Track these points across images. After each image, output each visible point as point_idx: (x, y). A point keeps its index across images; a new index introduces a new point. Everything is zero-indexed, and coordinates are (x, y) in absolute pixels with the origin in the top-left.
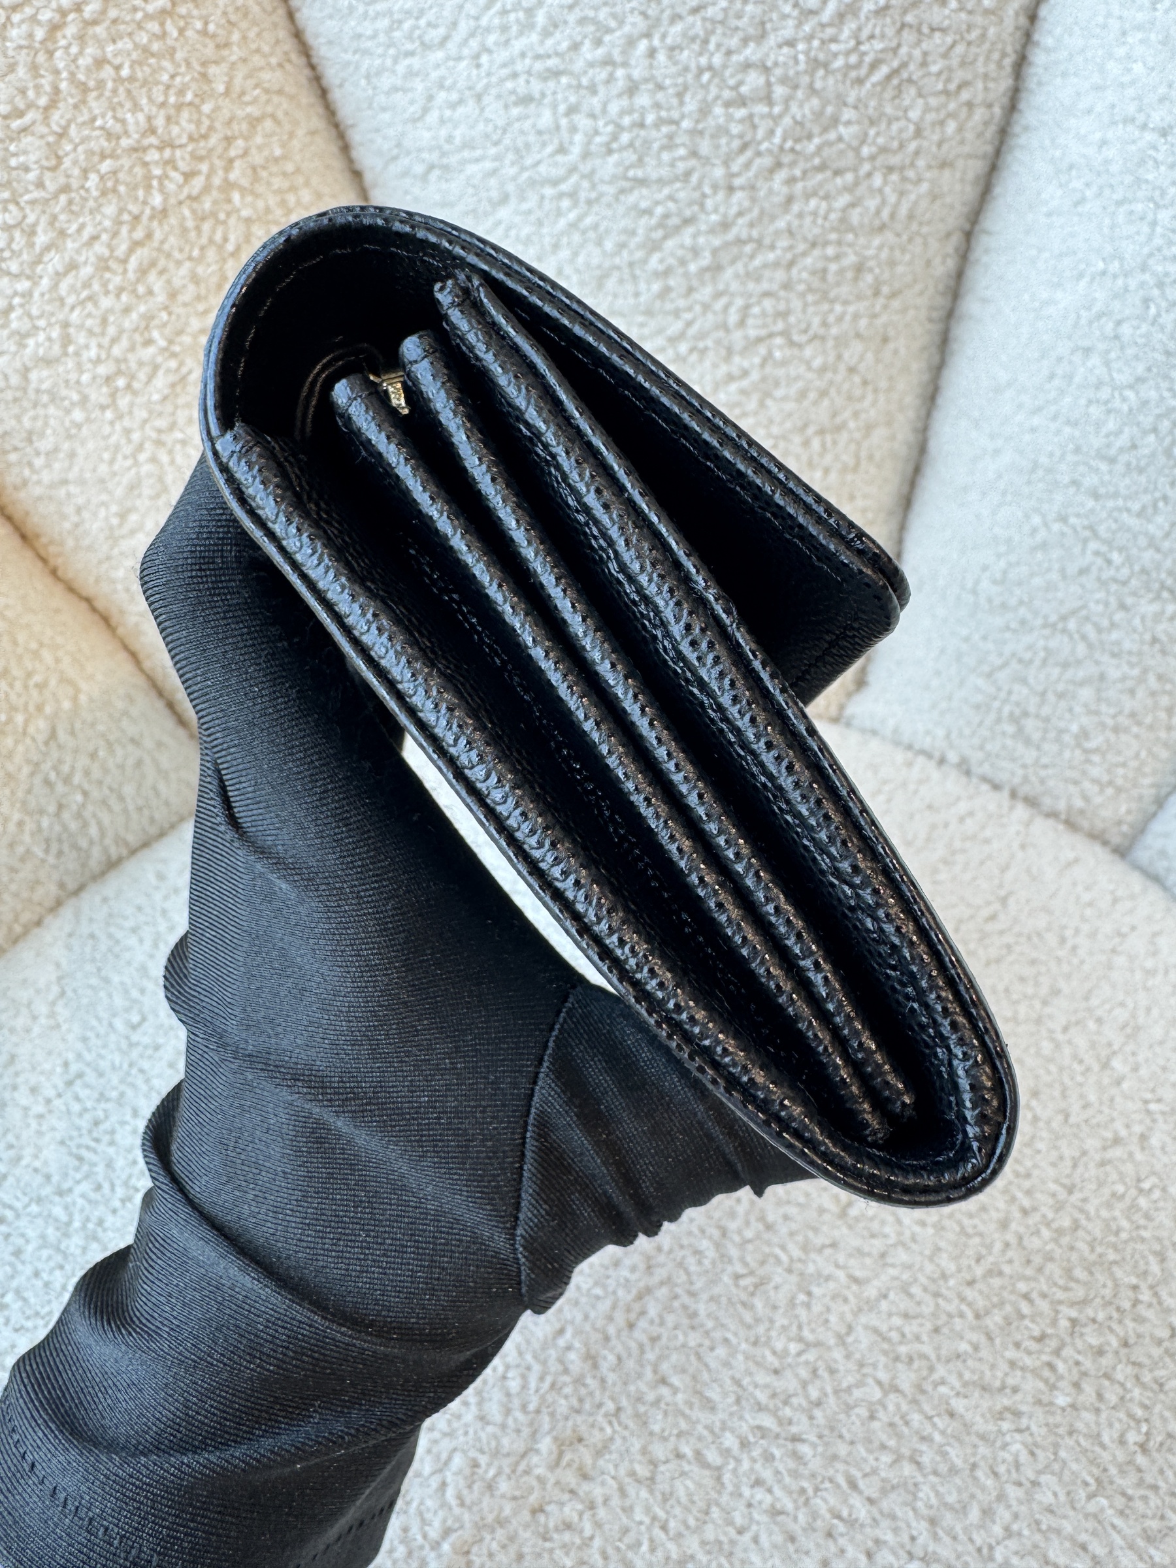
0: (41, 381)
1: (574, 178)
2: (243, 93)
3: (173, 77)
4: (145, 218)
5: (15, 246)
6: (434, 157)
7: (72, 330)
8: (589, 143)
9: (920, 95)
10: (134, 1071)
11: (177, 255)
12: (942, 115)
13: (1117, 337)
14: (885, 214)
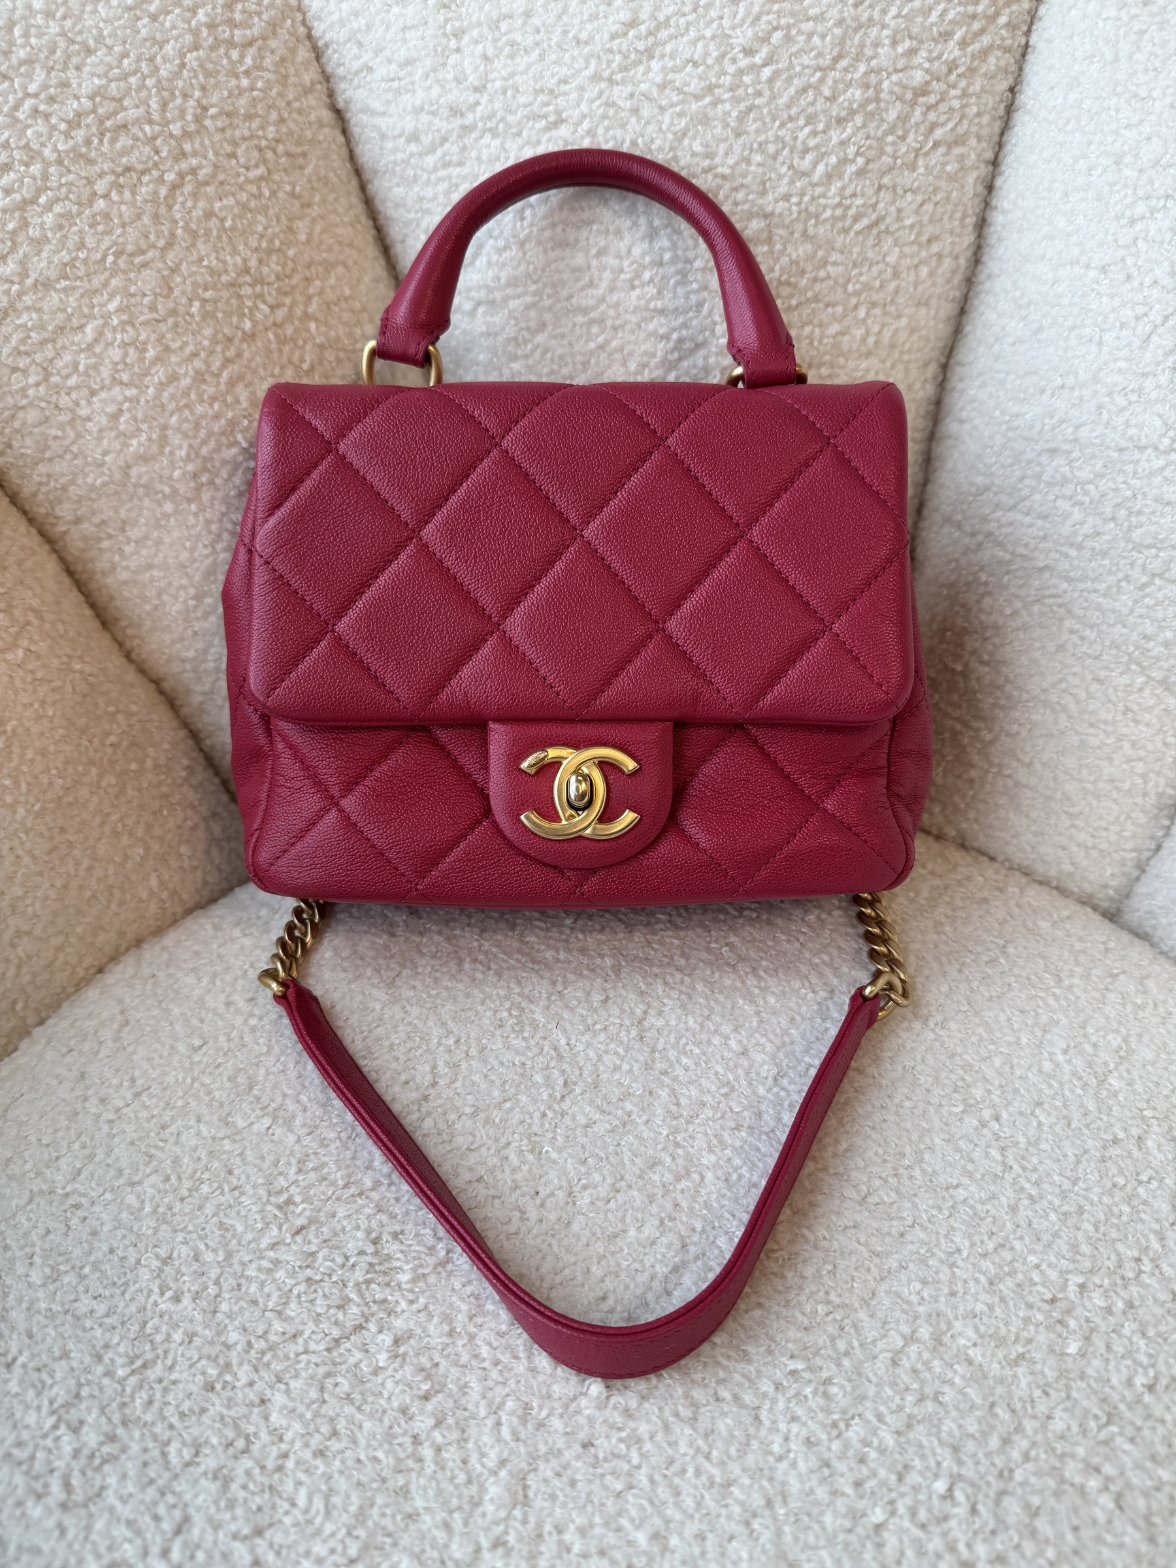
0: (140, 476)
1: (602, 308)
2: (321, 243)
3: (265, 229)
4: (237, 341)
5: (128, 360)
6: (482, 294)
7: (169, 432)
8: (614, 280)
9: (896, 245)
10: (196, 1085)
11: (262, 372)
12: (916, 261)
13: (1076, 440)
14: (871, 340)
